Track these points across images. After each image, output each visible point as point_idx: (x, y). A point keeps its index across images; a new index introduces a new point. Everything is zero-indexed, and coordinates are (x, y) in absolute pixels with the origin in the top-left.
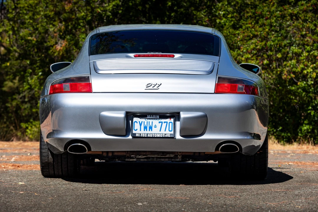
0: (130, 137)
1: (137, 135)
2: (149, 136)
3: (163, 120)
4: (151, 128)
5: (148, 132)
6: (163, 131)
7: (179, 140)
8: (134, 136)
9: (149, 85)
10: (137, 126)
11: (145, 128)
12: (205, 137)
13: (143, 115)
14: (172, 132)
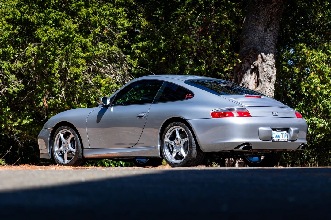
0: (271, 141)
1: (275, 140)
2: (279, 140)
3: (283, 132)
4: (279, 136)
5: (278, 138)
6: (284, 138)
7: (290, 143)
8: (273, 141)
9: (273, 113)
10: (274, 135)
11: (277, 136)
12: (297, 141)
13: (275, 129)
14: (287, 139)
